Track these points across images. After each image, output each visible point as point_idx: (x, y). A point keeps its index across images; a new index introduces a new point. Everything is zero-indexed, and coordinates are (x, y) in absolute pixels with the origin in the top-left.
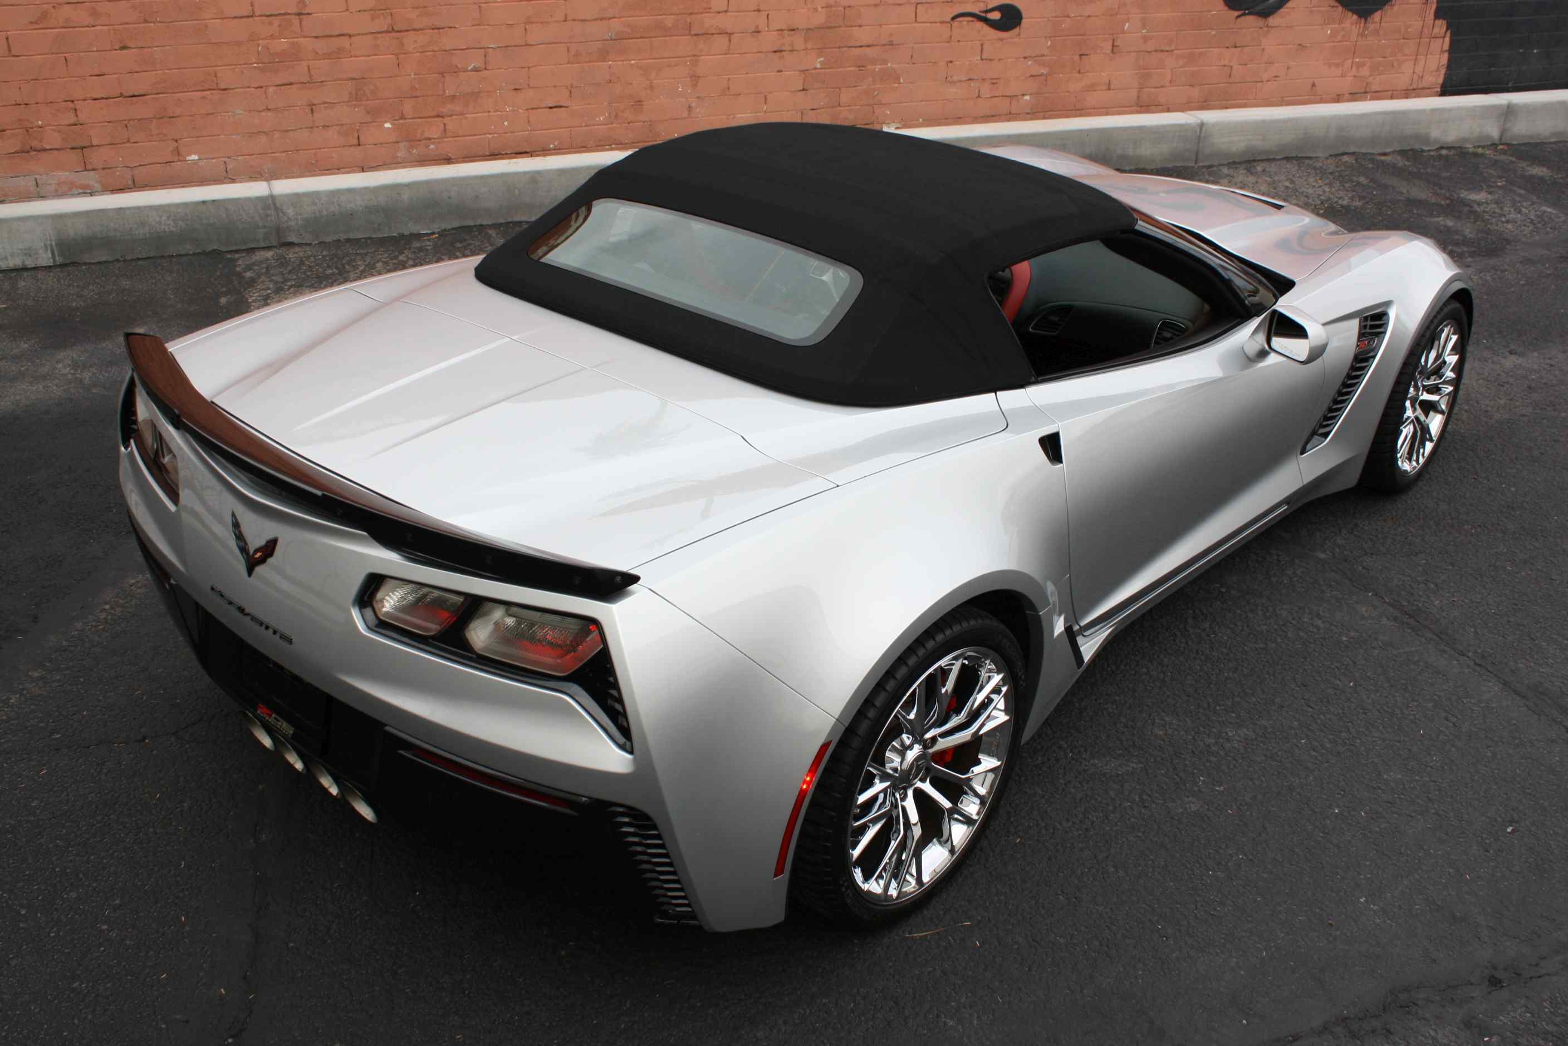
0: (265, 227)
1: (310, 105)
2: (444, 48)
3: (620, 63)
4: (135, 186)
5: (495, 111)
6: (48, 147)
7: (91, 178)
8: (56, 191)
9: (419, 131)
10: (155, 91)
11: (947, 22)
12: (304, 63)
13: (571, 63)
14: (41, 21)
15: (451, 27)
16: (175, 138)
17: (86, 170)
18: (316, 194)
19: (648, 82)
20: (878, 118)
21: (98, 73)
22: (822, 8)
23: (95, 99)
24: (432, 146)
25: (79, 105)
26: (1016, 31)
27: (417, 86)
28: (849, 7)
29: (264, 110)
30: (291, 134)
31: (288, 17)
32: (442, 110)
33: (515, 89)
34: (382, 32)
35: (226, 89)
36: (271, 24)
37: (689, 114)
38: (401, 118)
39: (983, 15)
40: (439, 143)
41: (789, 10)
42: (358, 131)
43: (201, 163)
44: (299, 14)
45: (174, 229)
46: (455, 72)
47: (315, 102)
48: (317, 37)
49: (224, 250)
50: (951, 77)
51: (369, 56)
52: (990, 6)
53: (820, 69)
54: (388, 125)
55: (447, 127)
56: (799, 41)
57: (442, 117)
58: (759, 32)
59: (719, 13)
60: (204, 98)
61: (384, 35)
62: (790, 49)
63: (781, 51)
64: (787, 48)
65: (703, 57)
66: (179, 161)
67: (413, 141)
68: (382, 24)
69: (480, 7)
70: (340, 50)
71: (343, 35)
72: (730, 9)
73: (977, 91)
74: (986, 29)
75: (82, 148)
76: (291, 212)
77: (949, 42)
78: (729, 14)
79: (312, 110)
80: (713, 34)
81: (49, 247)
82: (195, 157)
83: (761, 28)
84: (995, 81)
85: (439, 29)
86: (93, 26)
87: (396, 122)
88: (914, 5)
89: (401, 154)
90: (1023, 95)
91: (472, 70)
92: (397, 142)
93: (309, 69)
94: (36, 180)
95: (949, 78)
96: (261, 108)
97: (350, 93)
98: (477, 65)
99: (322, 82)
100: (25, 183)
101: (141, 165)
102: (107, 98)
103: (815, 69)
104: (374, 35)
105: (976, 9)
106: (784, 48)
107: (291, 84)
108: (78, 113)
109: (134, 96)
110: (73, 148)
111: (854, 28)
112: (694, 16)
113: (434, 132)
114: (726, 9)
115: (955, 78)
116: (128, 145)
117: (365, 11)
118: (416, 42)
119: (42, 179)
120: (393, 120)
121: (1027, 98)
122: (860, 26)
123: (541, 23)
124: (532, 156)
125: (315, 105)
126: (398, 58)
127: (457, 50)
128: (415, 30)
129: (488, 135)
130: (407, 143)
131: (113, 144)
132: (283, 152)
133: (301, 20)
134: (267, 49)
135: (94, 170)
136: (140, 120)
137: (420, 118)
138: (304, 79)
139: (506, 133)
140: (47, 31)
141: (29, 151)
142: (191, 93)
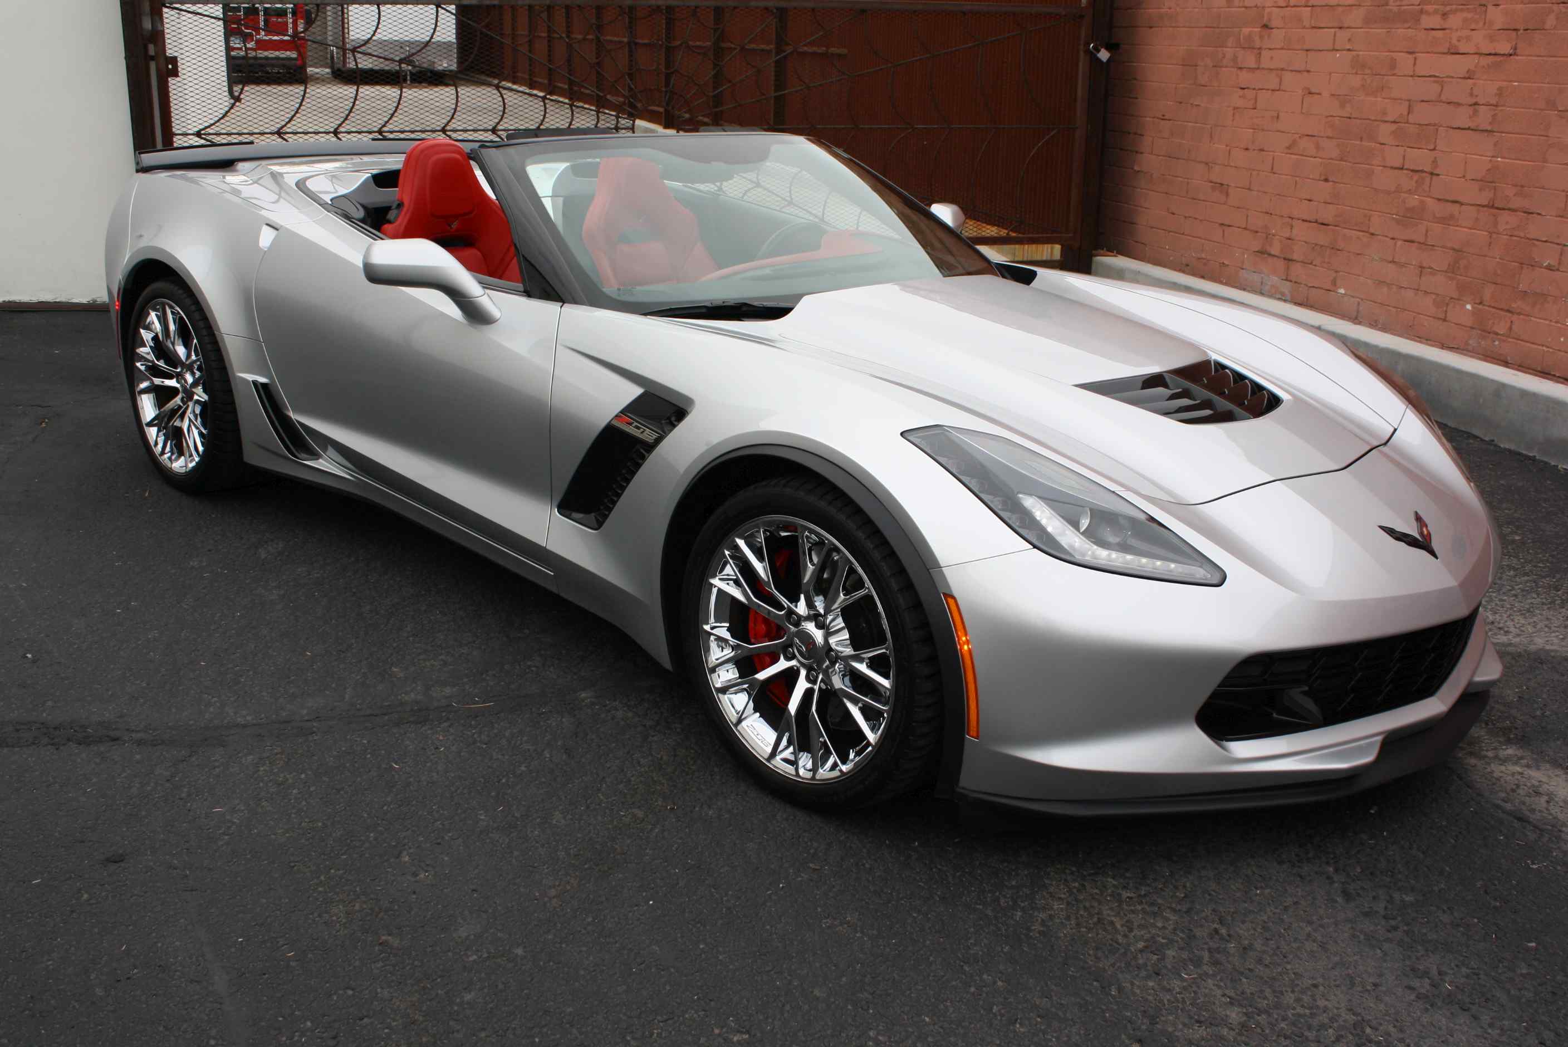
1: (1420, 267)
2: (1528, 236)
4: (1307, 304)
5: (1557, 322)
6: (1273, 253)
7: (1286, 287)
8: (1268, 291)
9: (1490, 322)
10: (1334, 224)
12: (1425, 223)
14: (1291, 147)
15: (1539, 214)
16: (1338, 269)
17: (1286, 280)
21: (1309, 198)
23: (1303, 221)
25: (1294, 222)
27: (1499, 272)
29: (1390, 262)
30: (1403, 291)
31: (1424, 174)
32: (1513, 305)
34: (1484, 206)
35: (1372, 234)
36: (1411, 178)
38: (1480, 303)
40: (1504, 341)
42: (1447, 305)
43: (1345, 298)
44: (1432, 174)
46: (1532, 266)
47: (1425, 265)
48: (1439, 200)
51: (1470, 229)
54: (1469, 307)
55: (1513, 326)
57: (1512, 313)
60: (1358, 238)
61: (1485, 209)
66: (1332, 291)
67: (1487, 332)
68: (1484, 198)
70: (1452, 217)
71: (1456, 202)
75: (1289, 260)
79: (1421, 272)
82: (1342, 291)
85: (1529, 213)
86: (1315, 157)
87: (1476, 306)
89: (1473, 342)
91: (1546, 268)
92: (1472, 328)
93: (1427, 231)
94: (1262, 278)
96: (1390, 260)
97: (1449, 265)
98: (1552, 263)
99: (1433, 246)
100: (1256, 278)
101: (1314, 287)
104: (1478, 207)
107: (1412, 242)
108: (1293, 230)
109: (1322, 224)
110: (1285, 259)
113: (1501, 328)
116: (1310, 266)
117: (1477, 180)
118: (1507, 223)
119: (1265, 279)
120: (1473, 303)
125: (1424, 268)
126: (1491, 237)
127: (1538, 240)
128: (1509, 209)
129: (1544, 348)
130: (1479, 332)
131: (1302, 262)
132: (1394, 307)
133: (1431, 179)
134: (1405, 202)
135: (1291, 281)
136: (1322, 246)
137: (1494, 307)
138: (1422, 240)
139: (1559, 350)
140: (1293, 156)
141: (1265, 254)
142: (1353, 232)
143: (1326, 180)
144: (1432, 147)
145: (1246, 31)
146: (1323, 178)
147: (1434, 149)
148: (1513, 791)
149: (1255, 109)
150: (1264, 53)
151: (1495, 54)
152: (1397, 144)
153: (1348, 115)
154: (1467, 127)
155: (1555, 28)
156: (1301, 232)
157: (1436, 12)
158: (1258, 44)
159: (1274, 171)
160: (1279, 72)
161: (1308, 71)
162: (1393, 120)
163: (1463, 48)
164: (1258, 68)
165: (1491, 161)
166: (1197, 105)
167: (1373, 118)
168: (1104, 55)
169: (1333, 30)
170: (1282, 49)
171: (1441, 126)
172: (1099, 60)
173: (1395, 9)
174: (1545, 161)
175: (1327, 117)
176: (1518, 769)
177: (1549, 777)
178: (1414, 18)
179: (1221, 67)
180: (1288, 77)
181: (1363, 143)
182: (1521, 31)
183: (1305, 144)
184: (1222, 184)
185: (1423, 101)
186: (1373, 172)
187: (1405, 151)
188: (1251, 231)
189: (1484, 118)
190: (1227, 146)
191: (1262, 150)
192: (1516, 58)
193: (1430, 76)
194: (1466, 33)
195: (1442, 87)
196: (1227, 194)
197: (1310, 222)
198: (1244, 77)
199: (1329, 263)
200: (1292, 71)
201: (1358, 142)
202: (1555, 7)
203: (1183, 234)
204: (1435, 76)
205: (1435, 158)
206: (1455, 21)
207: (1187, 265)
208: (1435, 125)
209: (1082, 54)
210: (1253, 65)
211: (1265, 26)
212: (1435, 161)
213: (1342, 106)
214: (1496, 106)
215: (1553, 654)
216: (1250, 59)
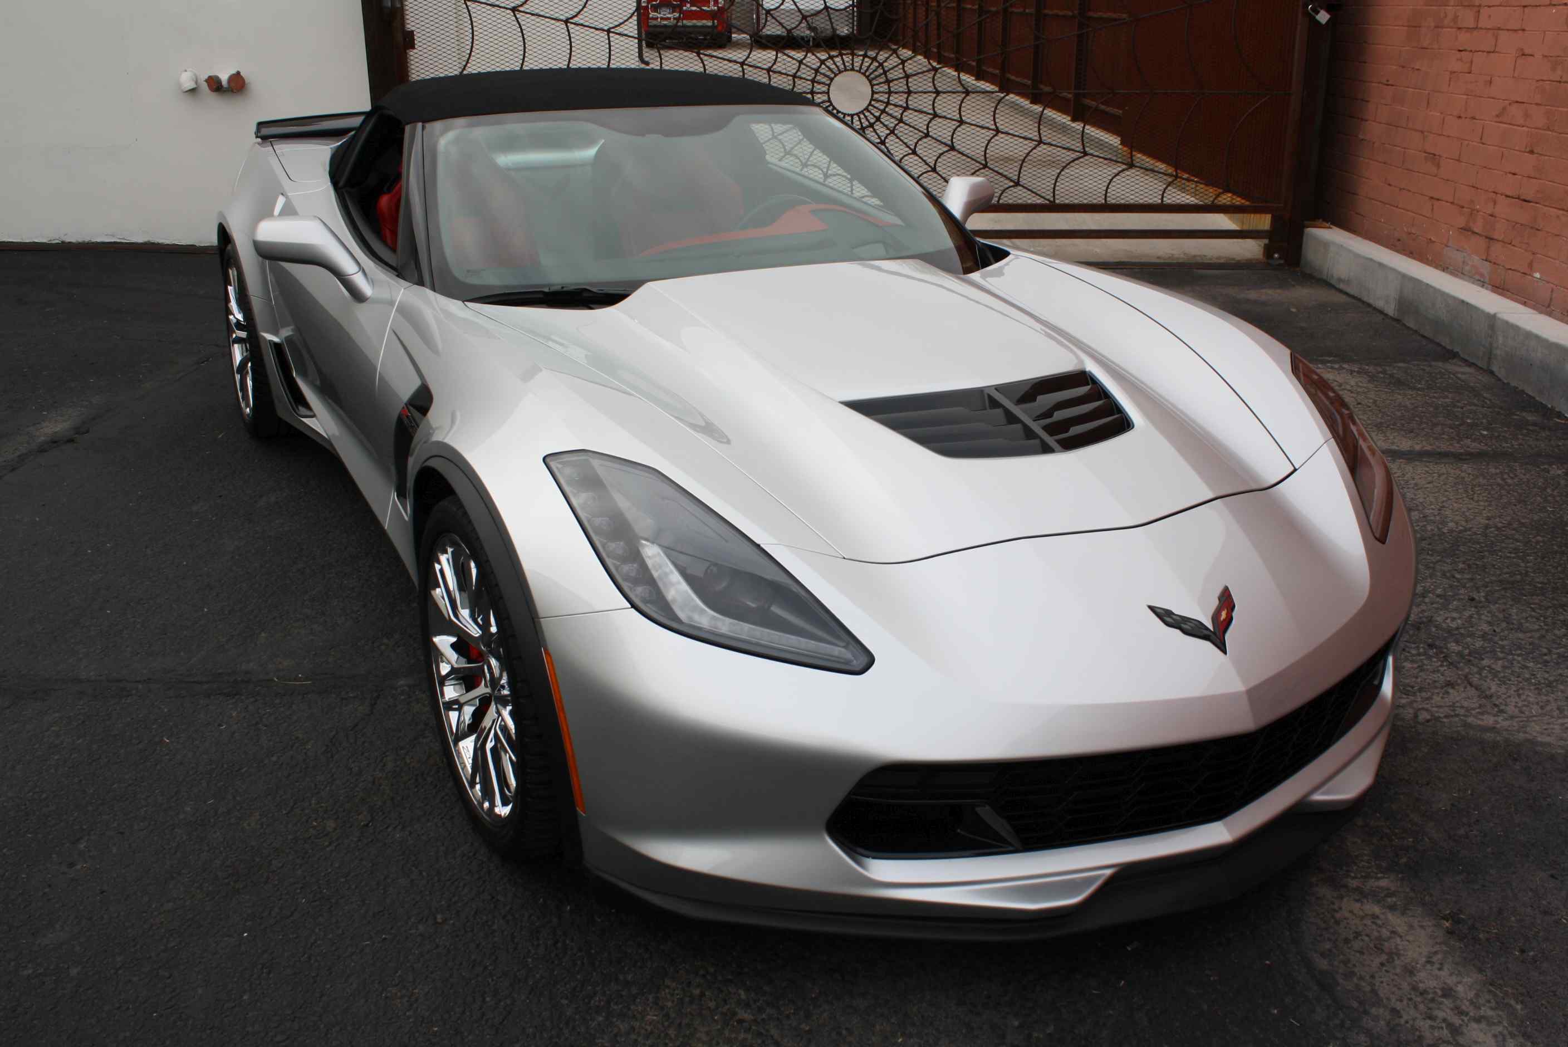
4: (1504, 288)
6: (1476, 230)
7: (1486, 268)
8: (1469, 271)
10: (1535, 200)
14: (1501, 115)
16: (1532, 251)
17: (1486, 260)
18: (1516, 328)
21: (1513, 172)
23: (1506, 196)
25: (1499, 198)
43: (1540, 284)
49: (1462, 356)
60: (1558, 217)
66: (1530, 275)
75: (1492, 239)
81: (1395, 301)
82: (1538, 276)
94: (1464, 260)
100: (1458, 257)
101: (1510, 269)
108: (1496, 205)
109: (1524, 200)
110: (1487, 237)
116: (1510, 246)
119: (1467, 258)
131: (1503, 242)
135: (1490, 262)
136: (1522, 225)
140: (1501, 125)
141: (1468, 231)
142: (1551, 209)
143: (1532, 152)
146: (1528, 150)
148: (1347, 941)
149: (1470, 73)
150: (1483, 11)
153: (1558, 79)
156: (1504, 208)
159: (1483, 141)
160: (1496, 32)
161: (1524, 30)
164: (1477, 28)
166: (1418, 69)
168: (1323, 17)
170: (1500, 5)
172: (1318, 22)
175: (1538, 81)
176: (1377, 910)
177: (1411, 927)
179: (1442, 27)
180: (1503, 36)
183: (1515, 111)
184: (1435, 155)
188: (1458, 205)
190: (1441, 113)
191: (1474, 118)
196: (1438, 166)
197: (1512, 197)
198: (1461, 38)
199: (1527, 243)
200: (1508, 30)
203: (1397, 207)
207: (1399, 240)
209: (1300, 15)
210: (1472, 25)
213: (1554, 69)
215: (1539, 749)
216: (1467, 18)
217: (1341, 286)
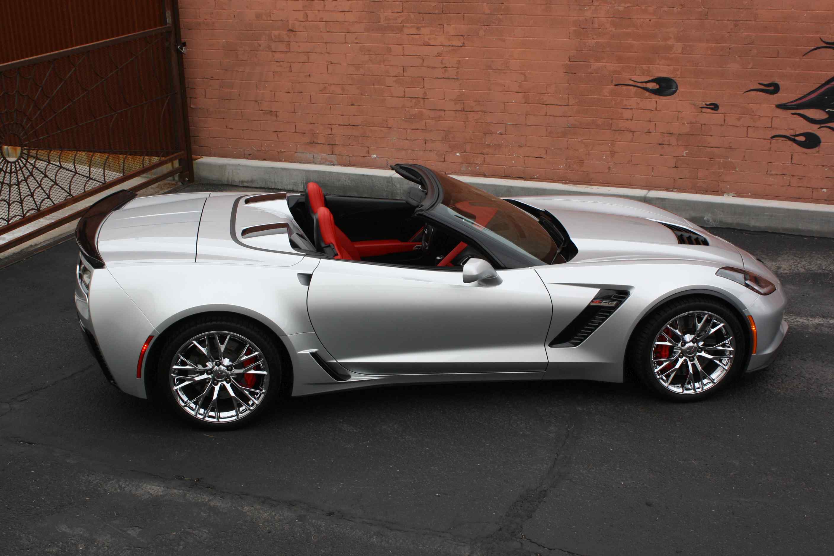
0: (387, 191)
1: (424, 140)
2: (486, 122)
3: (573, 140)
4: (350, 164)
5: (508, 155)
6: (319, 142)
7: (333, 158)
8: (320, 161)
9: (472, 160)
10: (362, 125)
11: (767, 139)
12: (424, 121)
13: (548, 137)
14: (323, 90)
15: (490, 112)
16: (369, 146)
17: (332, 154)
19: (588, 151)
20: (721, 189)
21: (341, 114)
22: (687, 123)
23: (339, 125)
24: (477, 168)
25: (333, 126)
26: (817, 148)
27: (473, 138)
28: (705, 124)
29: (405, 139)
30: (416, 152)
31: (419, 99)
32: (484, 151)
33: (519, 146)
35: (390, 128)
36: (411, 101)
37: (609, 171)
38: (465, 152)
39: (793, 137)
40: (481, 166)
41: (668, 123)
42: (445, 155)
43: (377, 159)
44: (424, 99)
45: (351, 185)
46: (491, 134)
47: (427, 139)
48: (430, 110)
50: (771, 171)
51: (452, 121)
52: (797, 133)
53: (686, 157)
54: (458, 154)
55: (485, 160)
56: (673, 141)
57: (484, 154)
58: (650, 133)
59: (628, 120)
60: (381, 130)
61: (459, 112)
62: (668, 143)
63: (663, 144)
64: (666, 143)
65: (616, 142)
66: (369, 156)
67: (469, 164)
68: (459, 107)
69: (505, 104)
70: (440, 117)
71: (442, 110)
72: (634, 118)
73: (788, 182)
74: (795, 146)
75: (332, 145)
76: (398, 186)
77: (769, 151)
78: (633, 121)
79: (425, 142)
80: (624, 131)
81: (303, 183)
82: (375, 156)
83: (651, 131)
84: (801, 177)
85: (485, 112)
86: (342, 94)
87: (462, 153)
88: (746, 128)
89: (463, 169)
90: (822, 188)
91: (499, 134)
92: (462, 163)
93: (426, 124)
94: (313, 156)
95: (769, 172)
96: (404, 138)
97: (442, 138)
98: (502, 132)
99: (431, 130)
100: (310, 156)
101: (353, 156)
102: (344, 125)
103: (683, 156)
104: (455, 112)
105: (788, 134)
106: (664, 143)
107: (417, 129)
108: (332, 130)
109: (354, 126)
110: (329, 144)
111: (707, 137)
112: (614, 120)
113: (479, 161)
114: (631, 118)
115: (773, 172)
116: (349, 146)
117: (452, 100)
118: (474, 117)
119: (316, 156)
120: (460, 153)
121: (825, 190)
122: (711, 136)
123: (534, 115)
124: (525, 180)
125: (427, 140)
126: (465, 123)
127: (492, 123)
128: (474, 111)
129: (504, 167)
130: (466, 164)
131: (342, 145)
132: (412, 159)
133: (424, 101)
134: (409, 112)
135: (335, 155)
136: (355, 136)
137: (473, 153)
138: (424, 128)
139: (513, 167)
140: (325, 95)
141: (312, 143)
142: (376, 128)
143: (352, 105)
144: (422, 87)
145: (276, 33)
146: (350, 104)
147: (424, 87)
149: (291, 72)
150: (291, 44)
151: (453, 46)
152: (399, 86)
153: (363, 74)
154: (442, 77)
155: (485, 35)
156: (339, 131)
157: (412, 27)
158: (287, 39)
159: (312, 102)
160: (306, 53)
161: (329, 53)
162: (394, 75)
163: (432, 42)
164: (289, 52)
165: (459, 91)
166: (242, 71)
167: (380, 75)
169: (343, 33)
170: (307, 42)
171: (426, 77)
173: (386, 25)
174: (490, 90)
175: (347, 75)
178: (400, 29)
179: (258, 51)
180: (313, 56)
181: (376, 87)
182: (466, 36)
183: (334, 88)
184: (271, 111)
185: (412, 66)
186: (385, 100)
187: (404, 89)
188: (300, 133)
189: (452, 73)
190: (271, 91)
191: (301, 92)
192: (464, 47)
193: (415, 55)
194: (434, 36)
195: (423, 60)
196: (277, 116)
198: (278, 56)
199: (362, 144)
200: (316, 53)
201: (373, 86)
202: (483, 27)
203: (241, 139)
204: (417, 55)
205: (425, 92)
206: (424, 31)
207: (251, 154)
208: (422, 77)
209: (173, 52)
210: (285, 50)
211: (291, 31)
212: (425, 93)
213: (357, 69)
214: (458, 68)
216: (282, 47)
217: (245, 184)
